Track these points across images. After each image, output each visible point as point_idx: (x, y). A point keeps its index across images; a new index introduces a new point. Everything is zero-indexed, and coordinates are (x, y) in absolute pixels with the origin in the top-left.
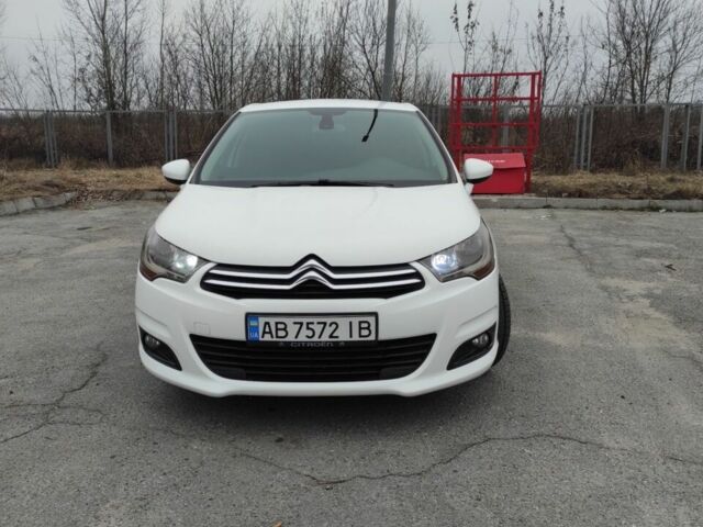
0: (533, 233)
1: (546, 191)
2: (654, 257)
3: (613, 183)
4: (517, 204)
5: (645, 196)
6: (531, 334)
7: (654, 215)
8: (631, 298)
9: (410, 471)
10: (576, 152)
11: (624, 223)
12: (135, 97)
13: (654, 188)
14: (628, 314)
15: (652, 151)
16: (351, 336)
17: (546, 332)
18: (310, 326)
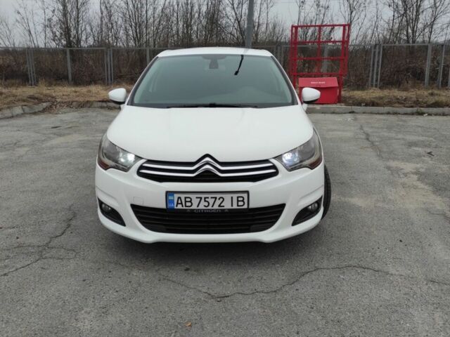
0: (343, 131)
1: (351, 102)
2: (420, 147)
3: (394, 97)
4: (332, 110)
5: (415, 105)
6: (343, 199)
7: (420, 118)
8: (406, 175)
9: (269, 290)
10: (371, 75)
11: (401, 123)
12: (84, 38)
13: (420, 100)
14: (404, 185)
15: (419, 74)
16: (232, 206)
17: (352, 197)
18: (207, 200)
